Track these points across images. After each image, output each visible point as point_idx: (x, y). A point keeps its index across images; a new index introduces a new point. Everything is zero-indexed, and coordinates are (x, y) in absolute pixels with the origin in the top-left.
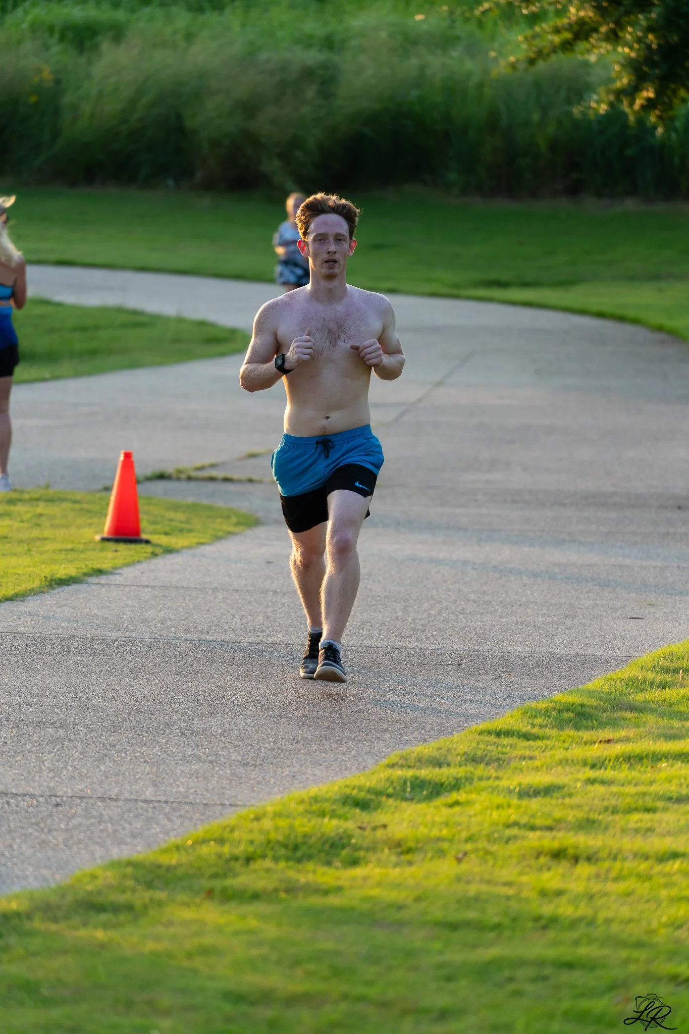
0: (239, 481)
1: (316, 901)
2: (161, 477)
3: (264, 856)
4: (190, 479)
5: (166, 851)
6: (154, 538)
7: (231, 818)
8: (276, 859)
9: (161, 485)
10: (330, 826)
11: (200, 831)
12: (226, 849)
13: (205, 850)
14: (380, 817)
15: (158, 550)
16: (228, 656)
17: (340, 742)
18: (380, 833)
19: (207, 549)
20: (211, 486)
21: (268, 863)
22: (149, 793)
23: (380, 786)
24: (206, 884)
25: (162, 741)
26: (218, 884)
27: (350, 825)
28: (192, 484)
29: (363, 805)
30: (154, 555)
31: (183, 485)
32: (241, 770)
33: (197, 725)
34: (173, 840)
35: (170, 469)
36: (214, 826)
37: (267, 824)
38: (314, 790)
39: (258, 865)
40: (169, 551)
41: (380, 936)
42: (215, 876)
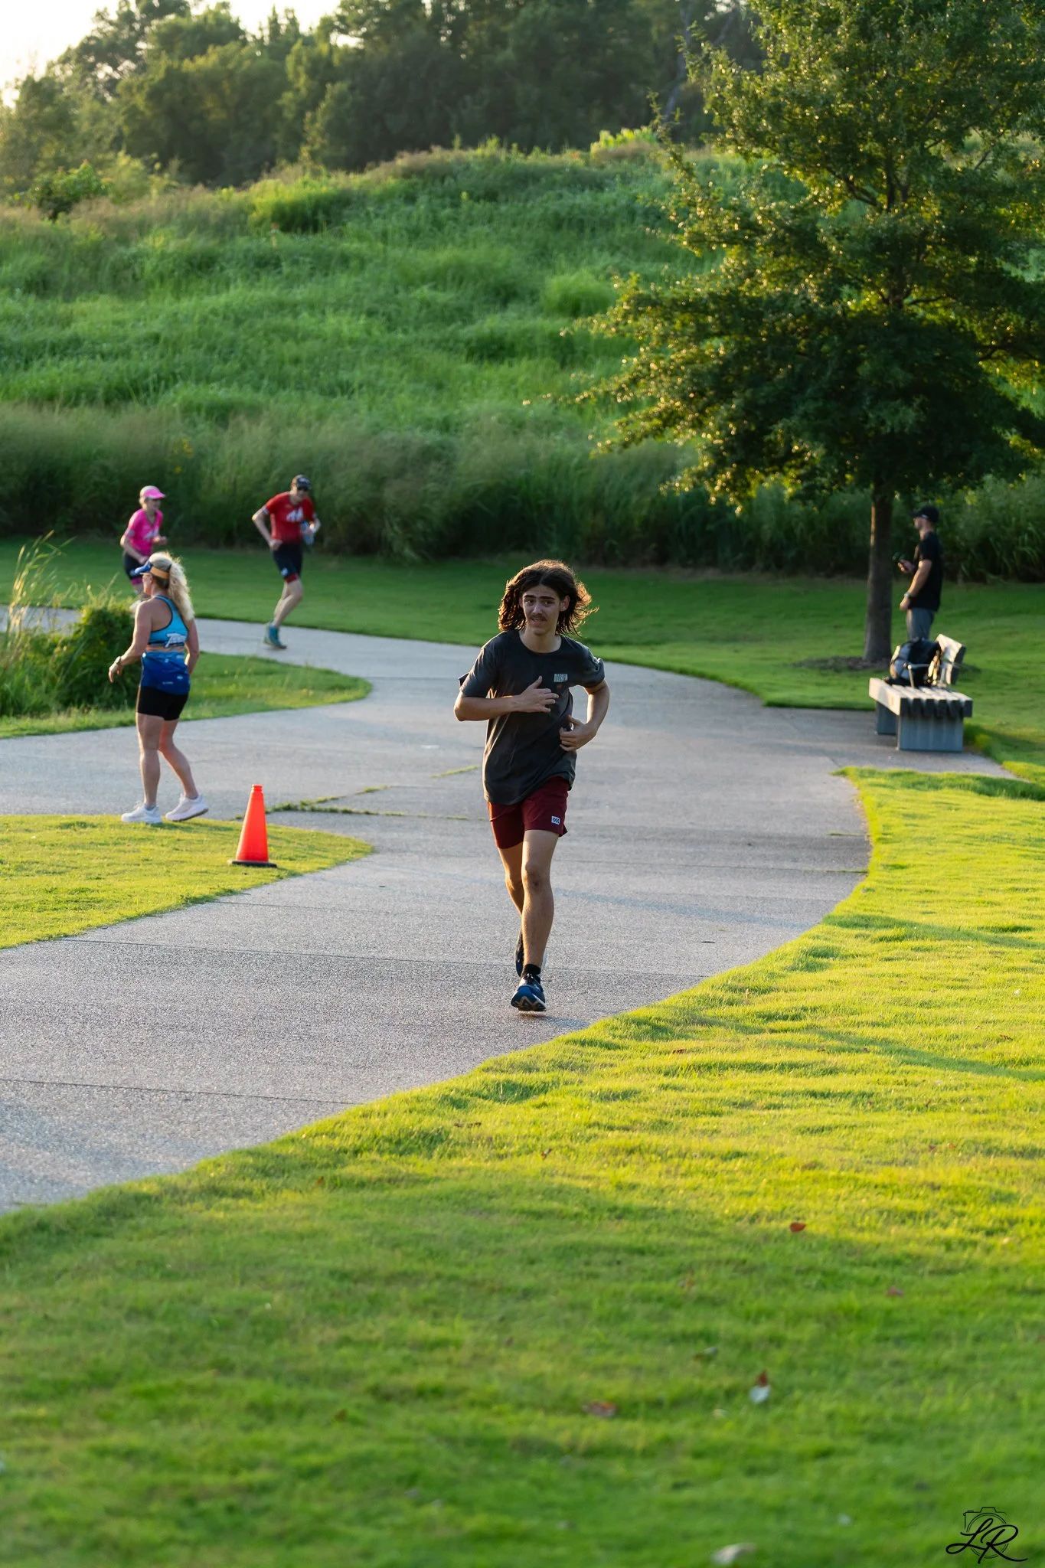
0: (358, 813)
1: (418, 1191)
2: (288, 808)
3: (370, 1150)
4: (313, 810)
5: (283, 1143)
6: (280, 863)
7: (341, 1115)
8: (381, 1152)
9: (289, 815)
10: (429, 1123)
11: (313, 1126)
12: (337, 1143)
13: (317, 1142)
14: (476, 1116)
15: (283, 874)
16: (343, 970)
17: (441, 1049)
18: (474, 1131)
19: (327, 873)
20: (332, 817)
21: (374, 1156)
22: (269, 1091)
23: (476, 1088)
24: (319, 1174)
25: (282, 1044)
26: (328, 1173)
27: (448, 1123)
28: (316, 816)
29: (458, 1104)
30: (280, 878)
31: (308, 816)
32: (352, 1072)
33: (314, 1030)
34: (289, 1133)
35: (295, 801)
36: (326, 1121)
37: (375, 1121)
38: (417, 1091)
39: (365, 1156)
40: (293, 874)
41: (472, 1221)
42: (327, 1166)
